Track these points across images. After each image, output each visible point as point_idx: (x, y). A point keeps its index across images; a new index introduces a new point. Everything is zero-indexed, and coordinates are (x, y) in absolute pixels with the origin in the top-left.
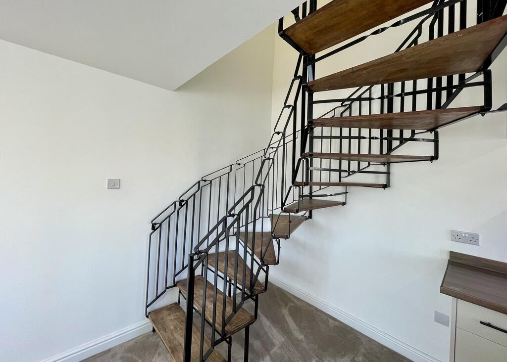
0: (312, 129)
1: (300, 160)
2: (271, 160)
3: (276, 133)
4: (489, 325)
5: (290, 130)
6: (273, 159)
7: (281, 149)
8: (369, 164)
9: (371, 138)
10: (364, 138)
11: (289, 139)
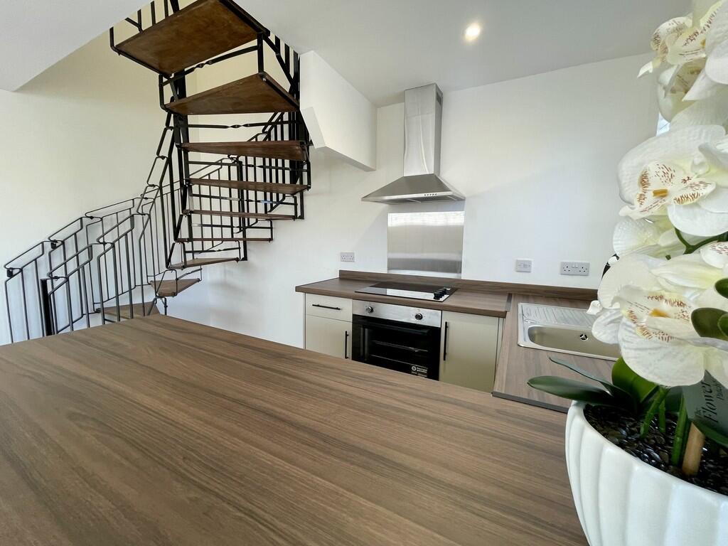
0: (191, 187)
1: (181, 217)
2: (146, 217)
3: (150, 186)
4: (318, 306)
5: (167, 181)
6: (149, 215)
7: (158, 201)
8: (257, 222)
9: (257, 201)
10: (251, 201)
11: (167, 190)
